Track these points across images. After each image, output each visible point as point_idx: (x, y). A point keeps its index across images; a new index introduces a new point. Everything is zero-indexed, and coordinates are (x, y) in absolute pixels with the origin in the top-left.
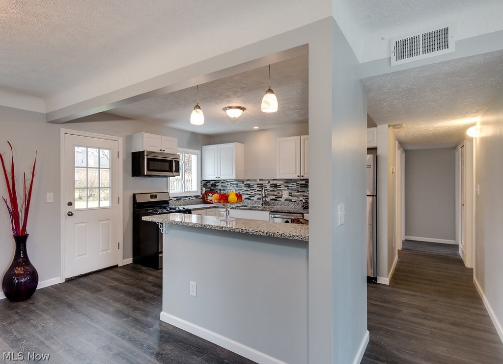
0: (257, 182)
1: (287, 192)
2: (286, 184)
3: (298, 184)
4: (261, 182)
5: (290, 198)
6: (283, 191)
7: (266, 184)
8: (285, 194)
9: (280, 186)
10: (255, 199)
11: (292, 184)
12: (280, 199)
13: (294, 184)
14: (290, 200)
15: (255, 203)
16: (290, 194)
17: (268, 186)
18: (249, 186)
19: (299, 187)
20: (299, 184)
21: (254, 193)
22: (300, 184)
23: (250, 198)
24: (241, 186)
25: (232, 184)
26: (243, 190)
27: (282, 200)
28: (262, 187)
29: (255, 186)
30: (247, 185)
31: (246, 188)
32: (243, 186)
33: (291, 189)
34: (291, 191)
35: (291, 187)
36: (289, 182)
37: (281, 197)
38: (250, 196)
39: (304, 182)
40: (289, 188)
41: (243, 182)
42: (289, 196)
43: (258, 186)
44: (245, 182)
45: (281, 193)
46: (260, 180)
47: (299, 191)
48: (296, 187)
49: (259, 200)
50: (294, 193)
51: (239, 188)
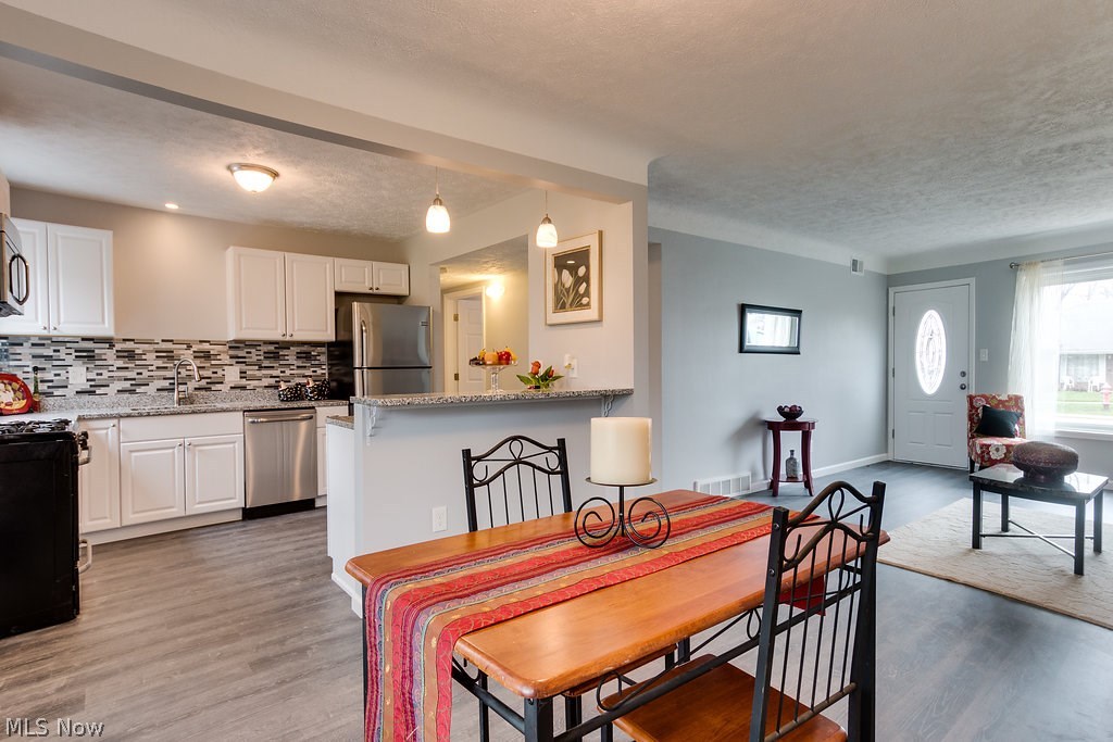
0: (156, 346)
1: (236, 369)
2: (232, 352)
3: (258, 353)
4: (169, 346)
5: (244, 382)
6: (225, 367)
7: (182, 352)
8: (232, 375)
9: (218, 357)
10: (151, 389)
11: (248, 353)
12: (218, 387)
13: (250, 353)
14: (243, 388)
15: (154, 400)
16: (243, 374)
17: (188, 356)
18: (130, 355)
19: (262, 358)
20: (261, 353)
21: (146, 374)
22: (265, 352)
23: (133, 388)
24: (103, 357)
25: (72, 351)
26: (111, 368)
27: (224, 388)
28: (171, 358)
29: (150, 358)
30: (126, 354)
31: (120, 363)
32: (110, 355)
33: (244, 362)
34: (244, 367)
35: (244, 357)
36: (238, 347)
37: (222, 383)
38: (133, 382)
39: (272, 348)
40: (239, 360)
41: (112, 346)
42: (241, 378)
43: (157, 357)
44: (118, 346)
45: (220, 373)
46: (163, 341)
47: (261, 368)
48: (255, 358)
49: (165, 393)
50: (252, 371)
51: (97, 363)
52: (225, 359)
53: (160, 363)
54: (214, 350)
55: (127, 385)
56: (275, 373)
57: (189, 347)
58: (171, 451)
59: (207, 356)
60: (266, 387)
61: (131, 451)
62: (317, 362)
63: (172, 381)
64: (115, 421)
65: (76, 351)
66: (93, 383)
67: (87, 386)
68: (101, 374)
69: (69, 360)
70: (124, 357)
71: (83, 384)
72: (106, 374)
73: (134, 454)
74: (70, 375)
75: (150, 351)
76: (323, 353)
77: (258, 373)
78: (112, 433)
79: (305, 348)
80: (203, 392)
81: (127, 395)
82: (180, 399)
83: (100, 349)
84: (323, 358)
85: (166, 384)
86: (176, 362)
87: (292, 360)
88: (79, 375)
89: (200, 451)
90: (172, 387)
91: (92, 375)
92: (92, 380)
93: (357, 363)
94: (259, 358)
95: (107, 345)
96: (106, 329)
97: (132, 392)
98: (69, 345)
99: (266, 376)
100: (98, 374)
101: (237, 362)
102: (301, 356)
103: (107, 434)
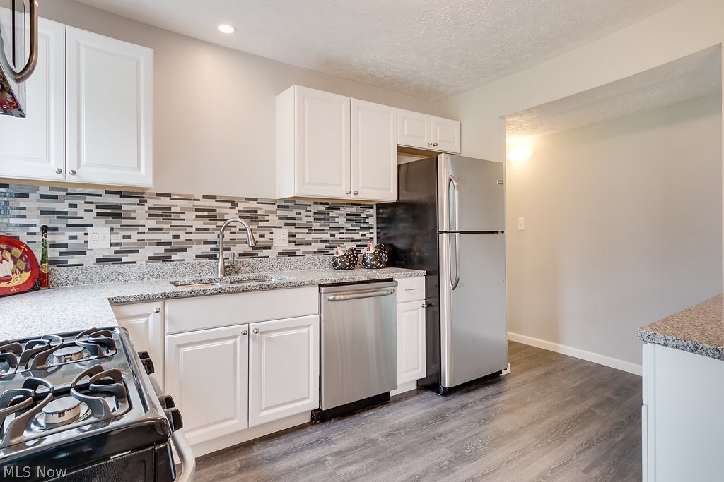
1: (285, 232)
2: (281, 213)
3: (309, 214)
5: (292, 247)
6: (274, 230)
7: (226, 211)
8: (280, 239)
10: (189, 256)
11: (297, 213)
13: (300, 213)
14: (292, 254)
16: (292, 238)
17: (232, 215)
19: (312, 219)
20: (312, 214)
22: (315, 214)
23: (168, 254)
24: (133, 215)
25: (93, 207)
26: (141, 229)
27: (272, 254)
28: (213, 218)
29: (189, 217)
30: (159, 212)
31: (153, 223)
32: (141, 213)
33: (294, 225)
34: (293, 230)
35: (294, 219)
36: (288, 207)
37: (269, 248)
38: (168, 247)
39: (322, 208)
40: (289, 221)
41: (143, 202)
42: (290, 242)
43: (197, 216)
44: (151, 202)
45: (268, 236)
46: (205, 197)
47: (311, 231)
48: (305, 220)
49: (206, 261)
50: (302, 234)
51: (125, 222)
52: (273, 220)
53: (200, 224)
54: (262, 209)
55: (160, 250)
56: (326, 236)
57: (234, 205)
58: (232, 341)
59: (253, 216)
60: (315, 252)
61: (179, 346)
62: (365, 225)
63: (214, 246)
64: (159, 305)
65: (98, 207)
66: (118, 248)
67: (110, 252)
68: (129, 237)
69: (89, 218)
70: (157, 216)
71: (104, 250)
72: (135, 237)
73: (183, 350)
74: (89, 238)
75: (189, 210)
76: (372, 216)
77: (309, 237)
78: (154, 321)
79: (354, 210)
80: (249, 259)
81: (159, 264)
82: (225, 268)
83: (128, 205)
84: (372, 221)
85: (206, 249)
86: (219, 223)
87: (342, 221)
88: (100, 238)
89: (269, 340)
90: (213, 253)
91: (118, 238)
92: (117, 244)
93: (444, 226)
94: (309, 219)
95: (137, 201)
96: (142, 177)
97: (166, 259)
98: (89, 199)
99: (315, 240)
100: (124, 237)
101: (286, 224)
102: (352, 217)
103: (147, 323)
